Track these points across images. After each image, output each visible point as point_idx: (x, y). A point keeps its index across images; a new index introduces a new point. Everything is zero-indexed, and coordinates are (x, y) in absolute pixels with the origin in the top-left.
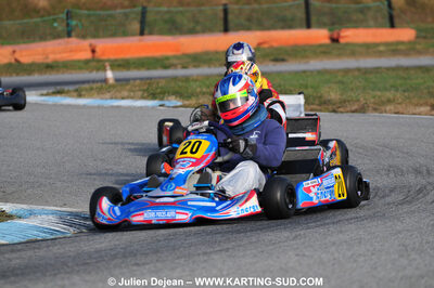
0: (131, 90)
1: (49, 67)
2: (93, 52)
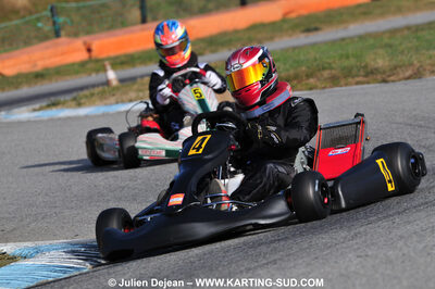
0: (139, 90)
1: (39, 76)
2: (89, 50)
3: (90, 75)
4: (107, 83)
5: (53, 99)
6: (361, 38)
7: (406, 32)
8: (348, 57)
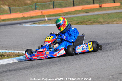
0: (51, 22)
1: (32, 17)
2: (42, 13)
3: (42, 18)
4: (45, 20)
5: (34, 22)
6: (97, 15)
7: (106, 14)
8: (94, 19)
